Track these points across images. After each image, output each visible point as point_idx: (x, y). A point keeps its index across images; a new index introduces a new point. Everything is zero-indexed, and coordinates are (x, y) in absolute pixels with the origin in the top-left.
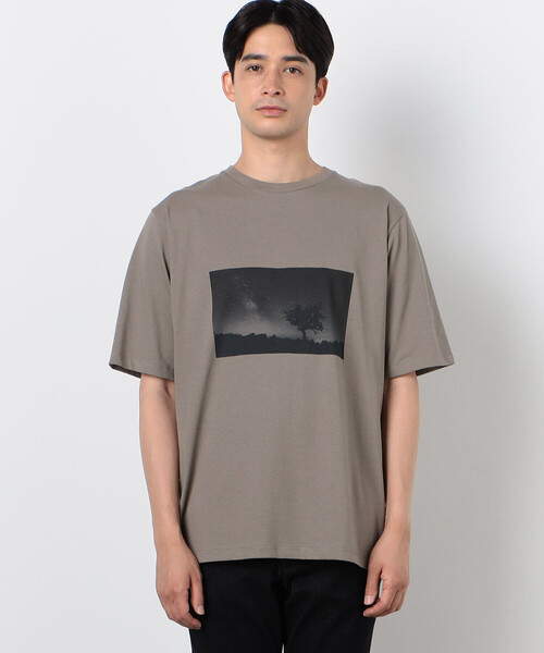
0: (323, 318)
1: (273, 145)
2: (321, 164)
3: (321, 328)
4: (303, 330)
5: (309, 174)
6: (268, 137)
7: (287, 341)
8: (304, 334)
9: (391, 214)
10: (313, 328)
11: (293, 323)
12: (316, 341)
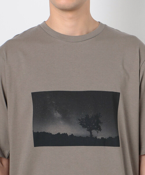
0: (101, 123)
1: (70, 15)
2: (97, 20)
3: (100, 130)
4: (90, 130)
5: (91, 29)
6: (65, 10)
7: (80, 138)
8: (91, 133)
9: (141, 54)
10: (96, 129)
11: (84, 126)
12: (98, 138)
